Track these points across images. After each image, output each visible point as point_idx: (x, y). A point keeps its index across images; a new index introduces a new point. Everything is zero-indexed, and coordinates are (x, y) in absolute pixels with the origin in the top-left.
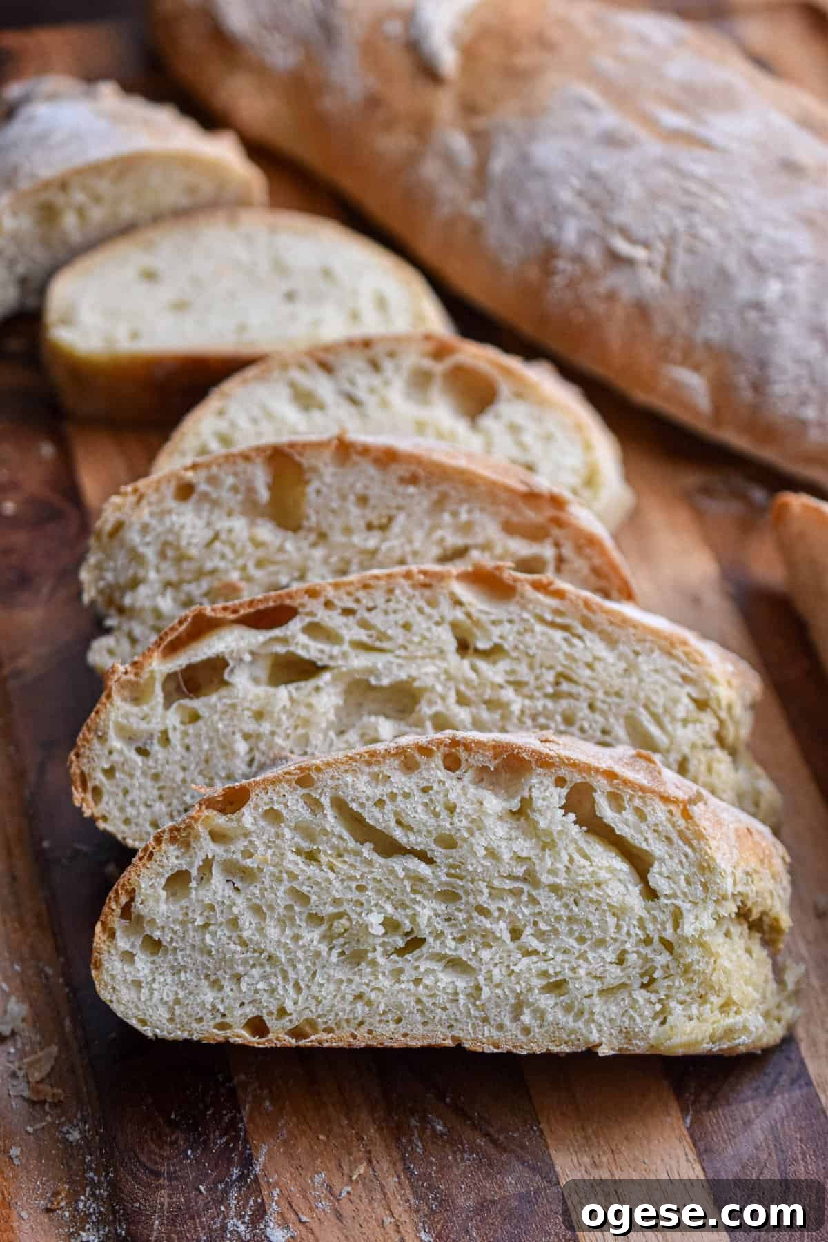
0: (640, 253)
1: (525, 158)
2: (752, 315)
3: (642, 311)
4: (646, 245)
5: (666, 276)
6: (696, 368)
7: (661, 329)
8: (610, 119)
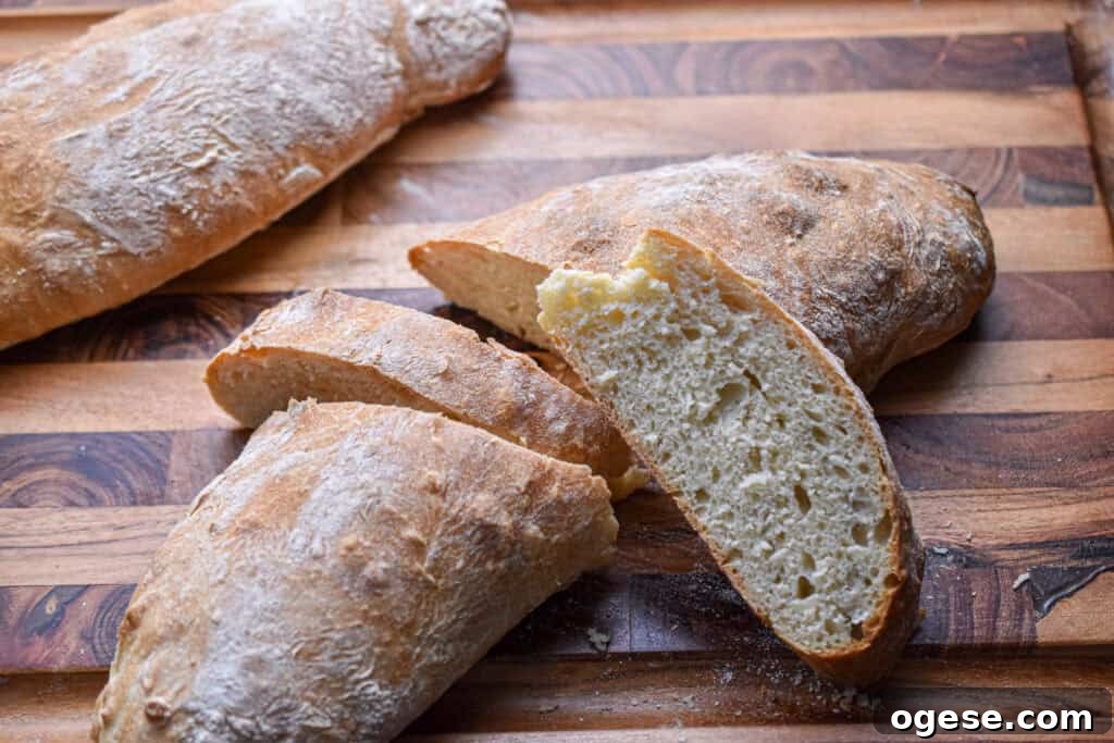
0: (212, 153)
1: (95, 195)
2: (287, 110)
3: (246, 174)
4: (207, 147)
5: (234, 147)
6: (296, 163)
7: (261, 170)
8: (98, 129)
